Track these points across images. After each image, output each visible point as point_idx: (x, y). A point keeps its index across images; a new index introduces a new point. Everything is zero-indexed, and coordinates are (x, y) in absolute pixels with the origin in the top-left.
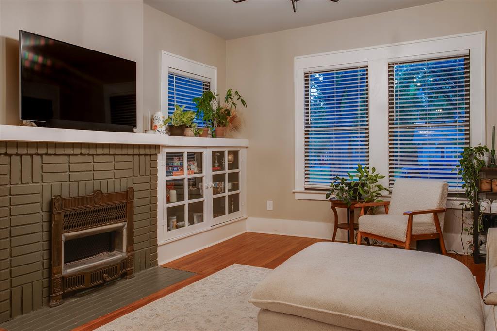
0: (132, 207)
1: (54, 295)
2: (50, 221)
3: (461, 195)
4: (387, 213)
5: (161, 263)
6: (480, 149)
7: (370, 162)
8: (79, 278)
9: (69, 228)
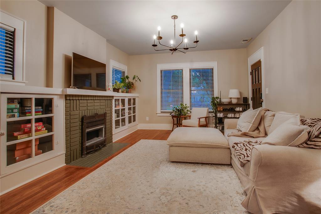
0: (106, 120)
1: (84, 153)
2: (82, 125)
3: (212, 112)
4: (190, 119)
5: (113, 141)
6: (217, 98)
7: (184, 102)
8: (92, 147)
9: (88, 127)
